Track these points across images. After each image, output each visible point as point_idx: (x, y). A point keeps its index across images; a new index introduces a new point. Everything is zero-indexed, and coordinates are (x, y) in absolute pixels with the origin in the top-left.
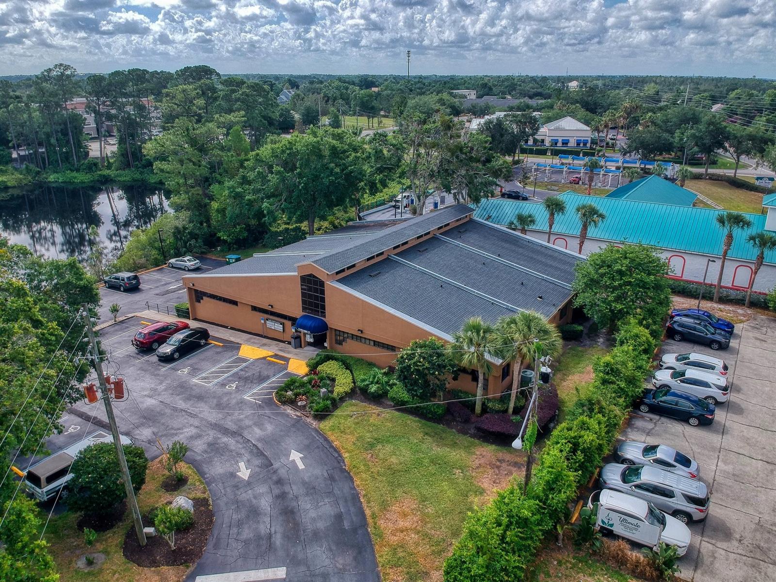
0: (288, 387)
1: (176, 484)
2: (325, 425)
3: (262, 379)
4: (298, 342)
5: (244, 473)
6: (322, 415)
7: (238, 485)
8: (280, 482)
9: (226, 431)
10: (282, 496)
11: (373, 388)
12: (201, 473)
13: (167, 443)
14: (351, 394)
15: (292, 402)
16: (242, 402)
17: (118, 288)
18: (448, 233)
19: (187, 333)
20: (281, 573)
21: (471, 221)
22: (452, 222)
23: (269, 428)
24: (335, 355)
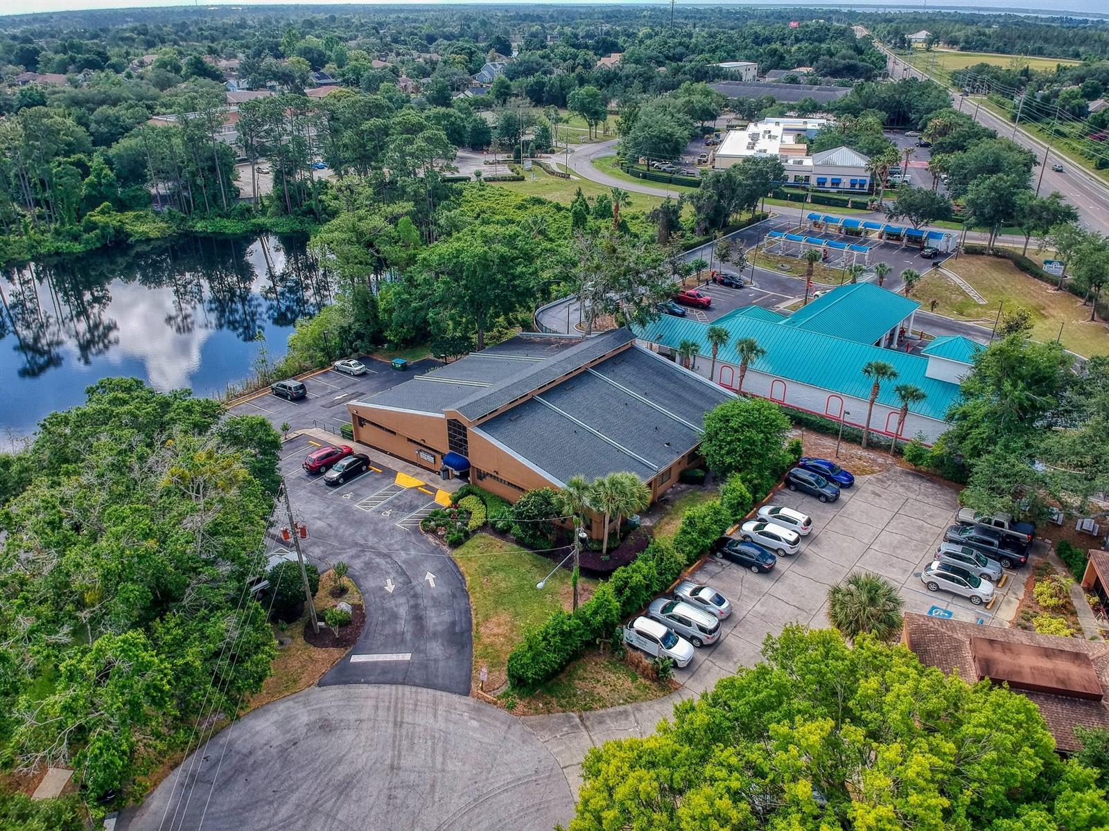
0: (433, 515)
1: (340, 592)
2: (457, 554)
3: (412, 508)
4: (446, 475)
5: (390, 587)
6: (455, 544)
7: (385, 596)
8: (415, 596)
9: (380, 554)
10: (416, 606)
11: (500, 525)
12: (359, 586)
13: (334, 562)
14: (484, 527)
15: (433, 532)
16: (394, 528)
17: (284, 396)
18: (602, 365)
19: (350, 460)
20: (408, 657)
21: (633, 348)
22: (609, 352)
23: (413, 552)
24: (475, 489)
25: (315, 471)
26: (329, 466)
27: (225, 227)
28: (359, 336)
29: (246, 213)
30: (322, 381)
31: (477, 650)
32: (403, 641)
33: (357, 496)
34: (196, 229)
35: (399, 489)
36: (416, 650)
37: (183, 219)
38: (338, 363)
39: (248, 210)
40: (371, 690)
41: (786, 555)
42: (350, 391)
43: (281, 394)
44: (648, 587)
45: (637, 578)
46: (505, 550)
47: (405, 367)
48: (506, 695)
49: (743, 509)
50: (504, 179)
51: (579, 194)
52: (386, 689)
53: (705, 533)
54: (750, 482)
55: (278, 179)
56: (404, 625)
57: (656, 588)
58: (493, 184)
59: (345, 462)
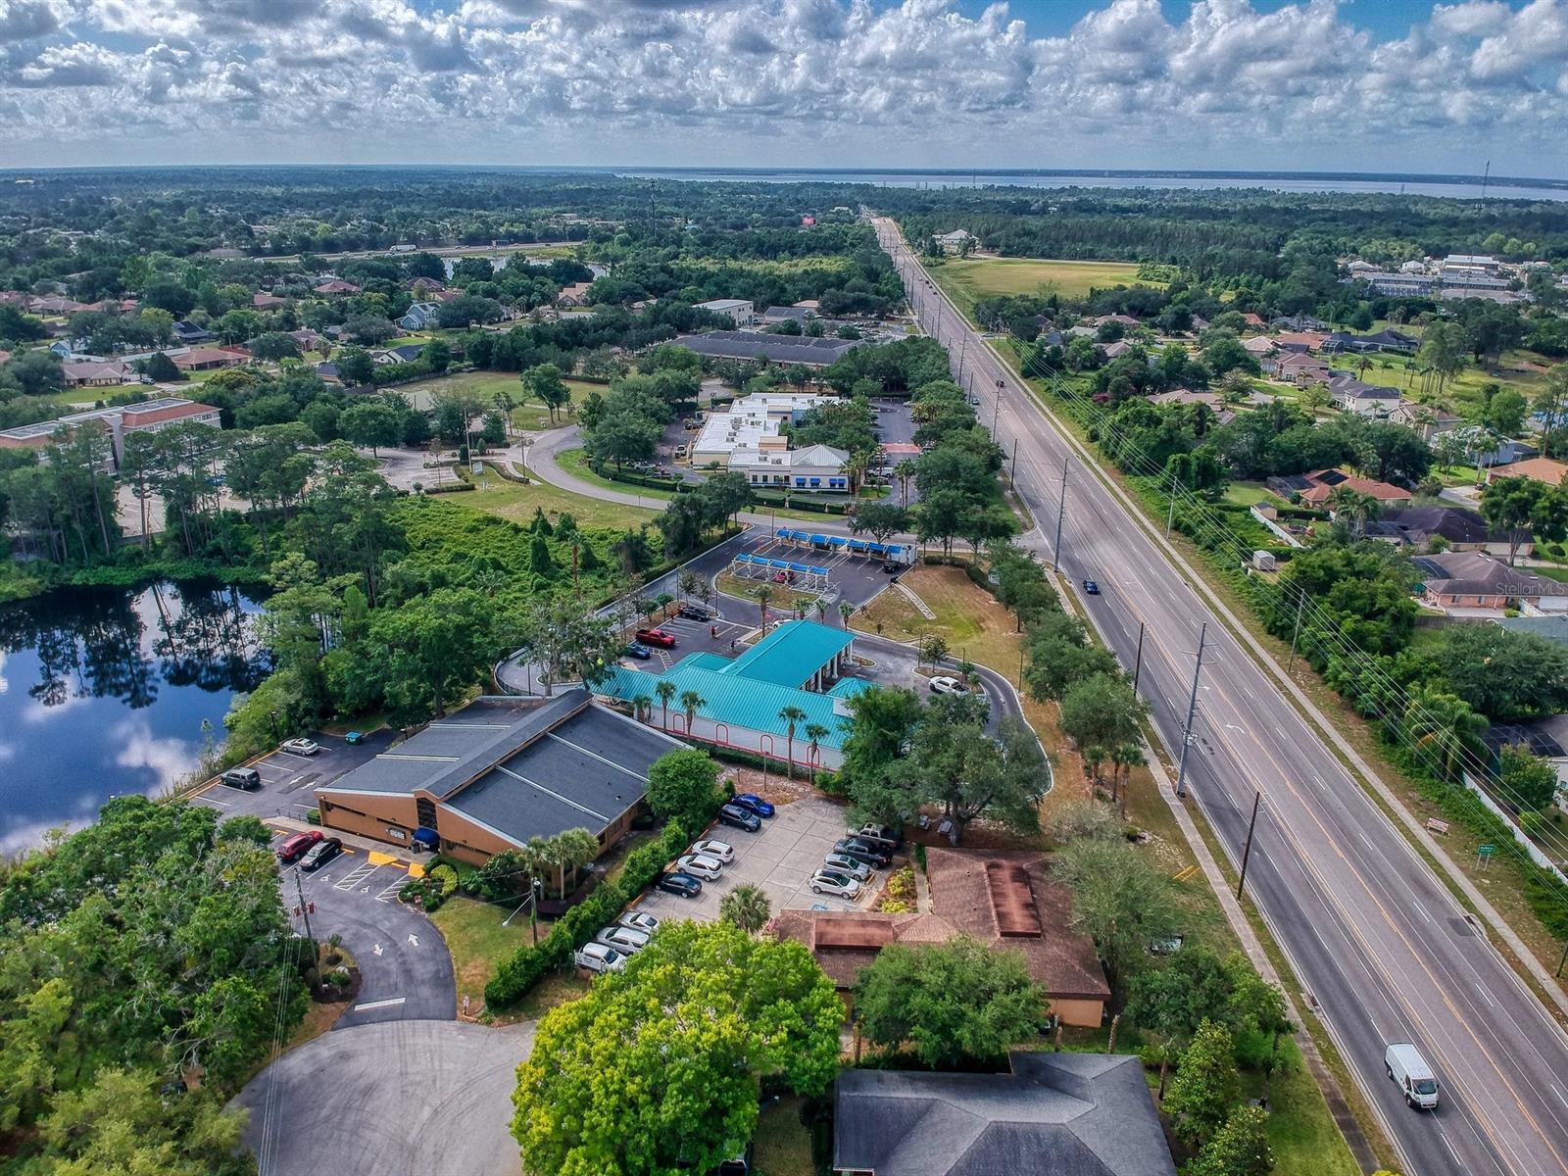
0: (408, 888)
1: (336, 960)
2: (434, 916)
3: (388, 882)
4: (417, 849)
5: (379, 951)
6: (432, 909)
7: (376, 958)
8: (402, 955)
9: (364, 925)
10: (404, 962)
11: (471, 887)
12: (350, 953)
13: (329, 935)
14: (460, 890)
15: (411, 901)
16: (374, 902)
17: (238, 786)
18: (560, 728)
19: (321, 846)
20: (403, 1000)
21: (590, 707)
22: (567, 715)
23: (395, 920)
24: (445, 859)
25: (290, 859)
26: (302, 853)
27: (112, 578)
28: (308, 712)
29: (134, 560)
30: (271, 765)
31: (459, 987)
32: (397, 989)
33: (334, 878)
34: (74, 582)
35: (373, 867)
36: (407, 996)
37: (56, 571)
38: (287, 744)
39: (139, 554)
40: (377, 1027)
41: (711, 881)
42: (305, 773)
43: (233, 783)
44: (595, 920)
45: (586, 913)
46: (475, 908)
47: (359, 741)
48: (485, 1015)
49: (679, 847)
50: (450, 490)
51: (539, 513)
52: (388, 1025)
53: (644, 870)
54: (685, 822)
55: (173, 515)
56: (396, 977)
57: (601, 920)
58: (437, 497)
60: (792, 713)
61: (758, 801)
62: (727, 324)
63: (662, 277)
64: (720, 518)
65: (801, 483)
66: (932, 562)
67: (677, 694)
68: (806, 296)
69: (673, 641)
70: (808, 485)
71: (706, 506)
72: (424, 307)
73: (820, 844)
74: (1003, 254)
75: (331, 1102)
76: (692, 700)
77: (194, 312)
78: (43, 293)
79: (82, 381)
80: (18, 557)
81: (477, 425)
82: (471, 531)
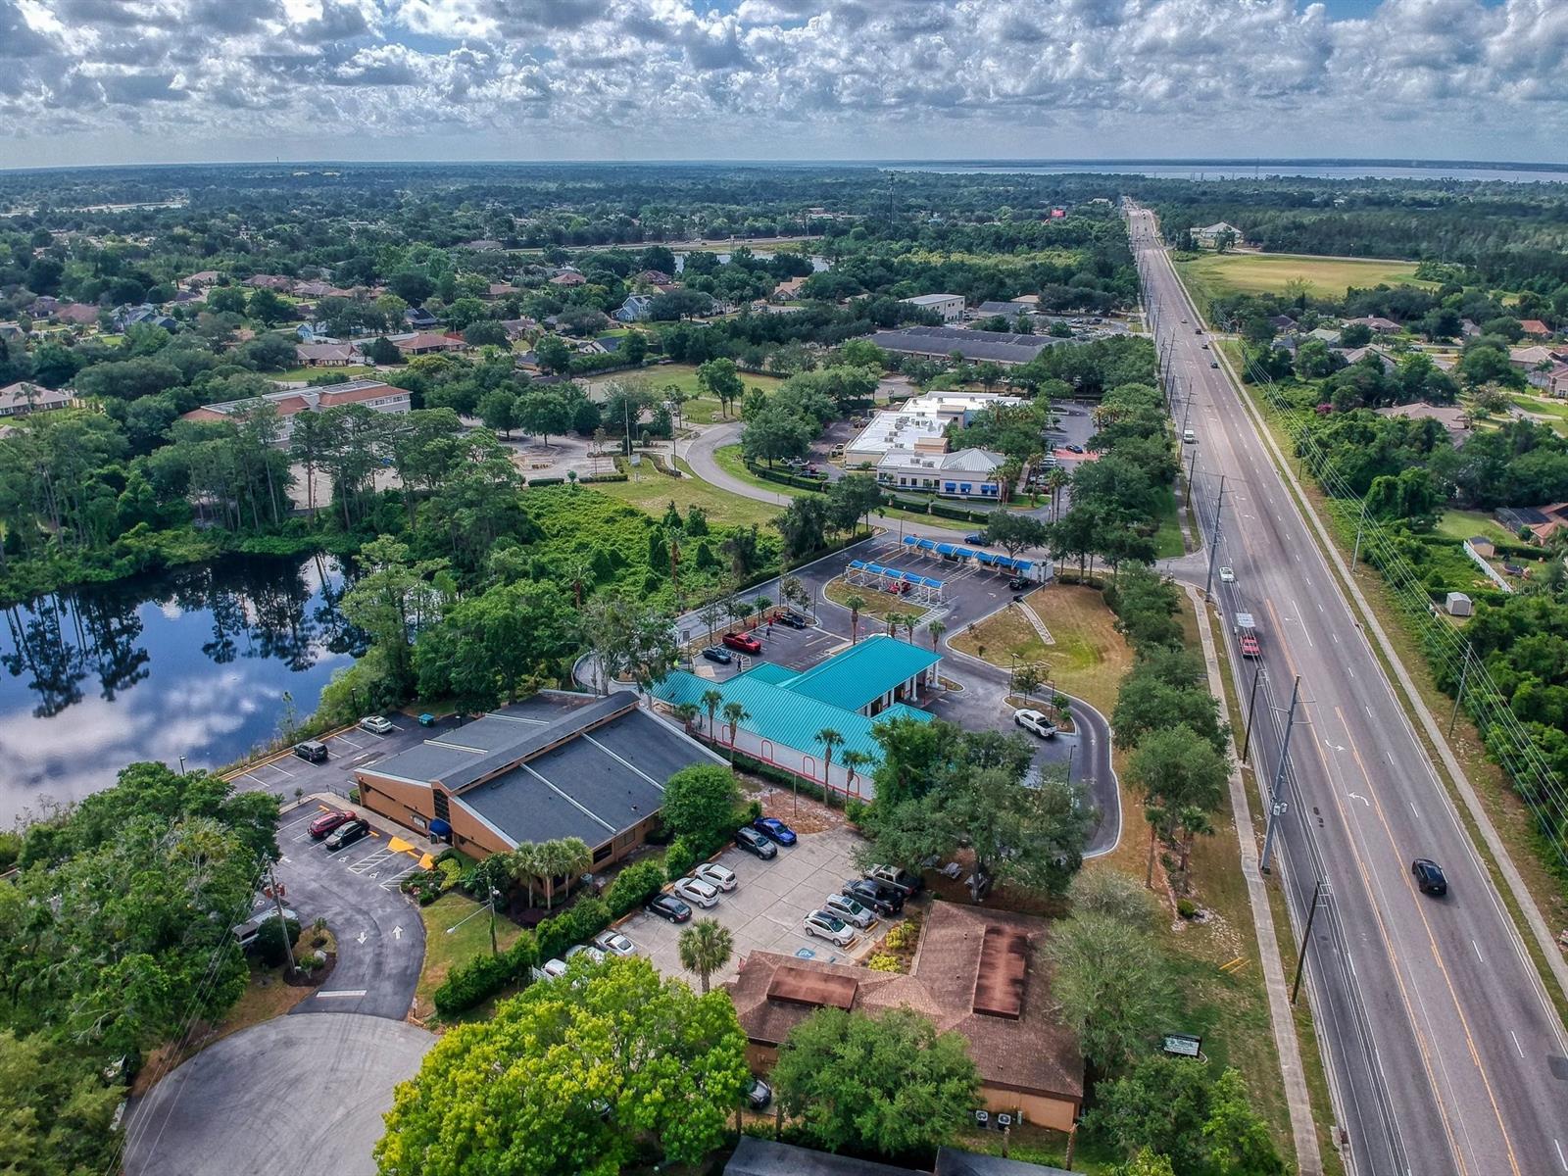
0: (413, 877)
1: (320, 943)
2: (426, 910)
3: (398, 870)
4: (433, 839)
5: (362, 939)
6: (425, 903)
7: (356, 946)
8: (381, 946)
9: (360, 911)
10: (379, 955)
11: (468, 885)
12: (336, 937)
13: (317, 917)
14: (454, 887)
15: (410, 892)
16: (377, 889)
17: (306, 758)
18: (598, 730)
19: (352, 824)
20: (363, 993)
21: (636, 710)
22: (607, 716)
23: (389, 910)
24: (456, 854)
25: (319, 835)
26: (331, 831)
27: (275, 547)
28: (389, 691)
29: (300, 530)
30: (346, 740)
31: (420, 987)
32: (362, 981)
33: (352, 859)
34: (242, 549)
35: (390, 852)
36: (371, 988)
37: (227, 538)
38: (364, 720)
39: (302, 526)
40: (329, 1017)
41: (705, 908)
42: (371, 751)
43: (304, 755)
44: (566, 935)
45: (556, 927)
46: (466, 904)
47: (431, 724)
48: (432, 1020)
49: (682, 868)
50: (603, 480)
51: (672, 507)
52: (341, 1016)
53: (632, 889)
54: (692, 843)
55: (338, 489)
56: (366, 970)
57: (573, 936)
58: (588, 486)
59: (345, 827)
60: (830, 737)
61: (782, 828)
62: (933, 320)
63: (880, 271)
64: (848, 520)
65: (950, 488)
66: (1067, 581)
67: (721, 705)
68: (1027, 290)
69: (759, 647)
70: (958, 490)
71: (829, 508)
72: (639, 300)
73: (832, 882)
74: (1265, 249)
75: (256, 1089)
76: (735, 712)
77: (429, 299)
78: (308, 278)
79: (313, 362)
80: (199, 522)
81: (646, 417)
82: (607, 522)
